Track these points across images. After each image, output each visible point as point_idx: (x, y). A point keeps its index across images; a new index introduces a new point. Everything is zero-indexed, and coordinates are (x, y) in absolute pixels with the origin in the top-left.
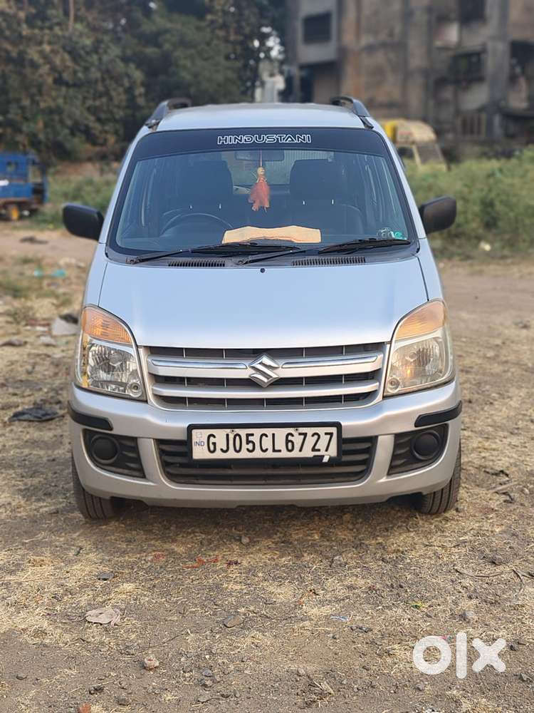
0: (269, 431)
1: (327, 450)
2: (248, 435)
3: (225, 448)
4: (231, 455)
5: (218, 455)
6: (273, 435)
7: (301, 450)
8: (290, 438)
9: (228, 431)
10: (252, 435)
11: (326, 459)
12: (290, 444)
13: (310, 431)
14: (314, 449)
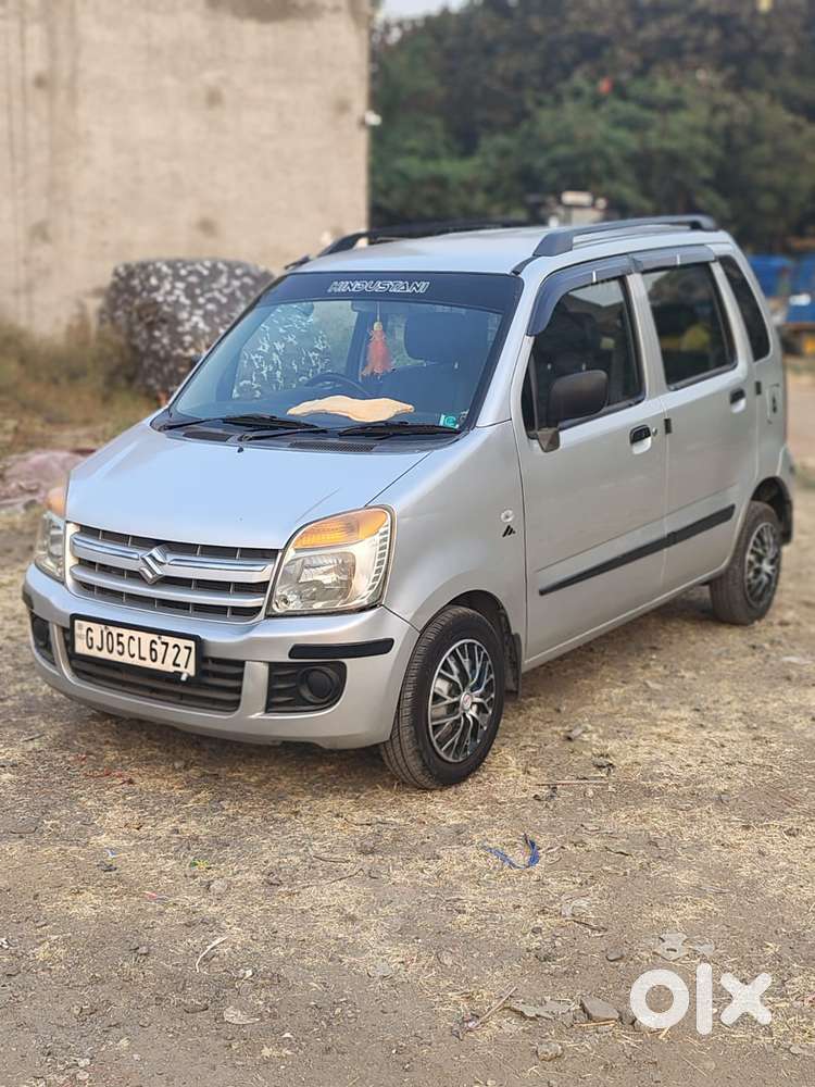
0: (136, 634)
1: (185, 667)
2: (119, 635)
3: (100, 646)
4: (104, 654)
5: (96, 653)
6: (140, 639)
7: (162, 662)
8: (154, 646)
9: (103, 627)
10: (122, 635)
11: (184, 678)
12: (153, 653)
13: (172, 641)
14: (174, 663)
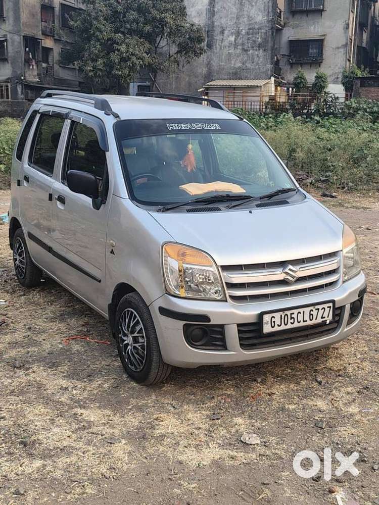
0: (301, 310)
1: (328, 317)
2: (291, 314)
3: (280, 324)
4: (283, 327)
5: (277, 328)
6: (304, 312)
7: (316, 319)
8: (312, 313)
9: (281, 313)
10: (293, 313)
11: (328, 322)
12: (311, 316)
13: (320, 307)
14: (322, 318)
